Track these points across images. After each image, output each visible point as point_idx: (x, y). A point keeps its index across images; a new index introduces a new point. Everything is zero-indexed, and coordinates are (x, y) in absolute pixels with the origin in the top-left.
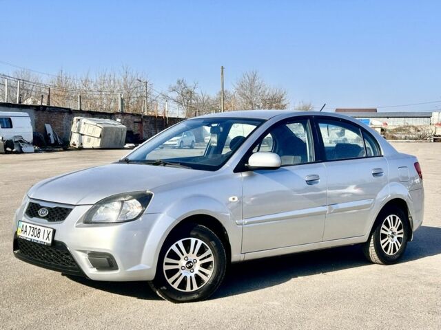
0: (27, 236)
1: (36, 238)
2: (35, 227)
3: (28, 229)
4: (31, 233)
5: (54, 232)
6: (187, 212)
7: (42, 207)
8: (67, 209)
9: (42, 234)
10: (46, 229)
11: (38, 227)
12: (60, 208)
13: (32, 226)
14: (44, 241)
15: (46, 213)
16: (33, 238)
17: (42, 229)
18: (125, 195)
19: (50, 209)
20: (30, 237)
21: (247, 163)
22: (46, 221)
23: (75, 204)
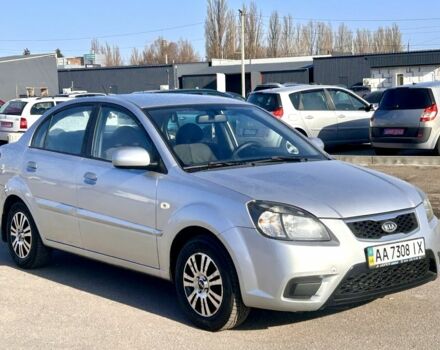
0: (391, 260)
1: (406, 257)
2: (400, 244)
4: (397, 254)
9: (411, 249)
10: (415, 241)
11: (404, 244)
13: (395, 245)
14: (417, 255)
15: (394, 227)
16: (401, 258)
17: (410, 243)
20: (396, 259)
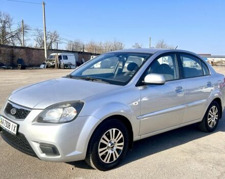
3: (4, 122)
5: (18, 126)
6: (109, 113)
7: (13, 108)
8: (27, 111)
12: (23, 110)
15: (15, 112)
18: (65, 103)
19: (17, 110)
21: (144, 80)
22: (14, 117)
23: (32, 108)
